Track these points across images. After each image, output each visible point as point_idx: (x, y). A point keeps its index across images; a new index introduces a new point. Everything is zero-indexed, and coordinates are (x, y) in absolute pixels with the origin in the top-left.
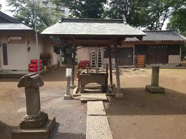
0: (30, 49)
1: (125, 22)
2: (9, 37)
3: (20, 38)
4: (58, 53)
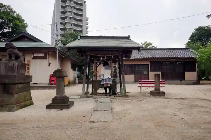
0: (51, 65)
2: (33, 54)
3: (42, 55)
4: (74, 70)
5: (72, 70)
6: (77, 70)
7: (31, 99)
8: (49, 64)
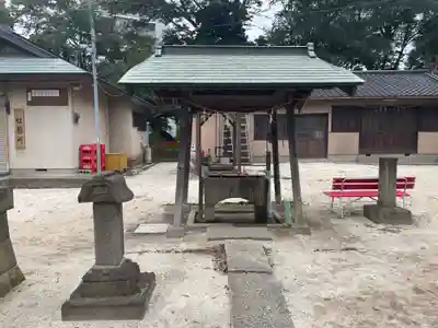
0: (80, 120)
1: (312, 54)
3: (56, 94)
4: (142, 128)
5: (135, 130)
6: (148, 127)
7: (13, 263)
8: (76, 119)
